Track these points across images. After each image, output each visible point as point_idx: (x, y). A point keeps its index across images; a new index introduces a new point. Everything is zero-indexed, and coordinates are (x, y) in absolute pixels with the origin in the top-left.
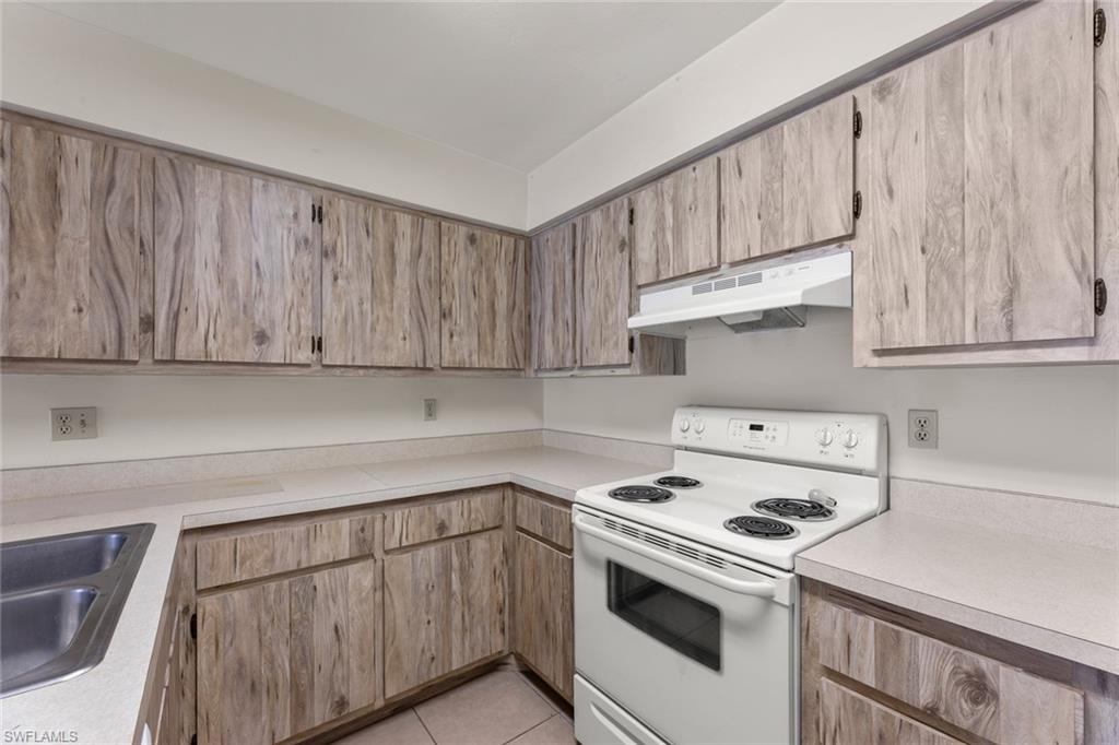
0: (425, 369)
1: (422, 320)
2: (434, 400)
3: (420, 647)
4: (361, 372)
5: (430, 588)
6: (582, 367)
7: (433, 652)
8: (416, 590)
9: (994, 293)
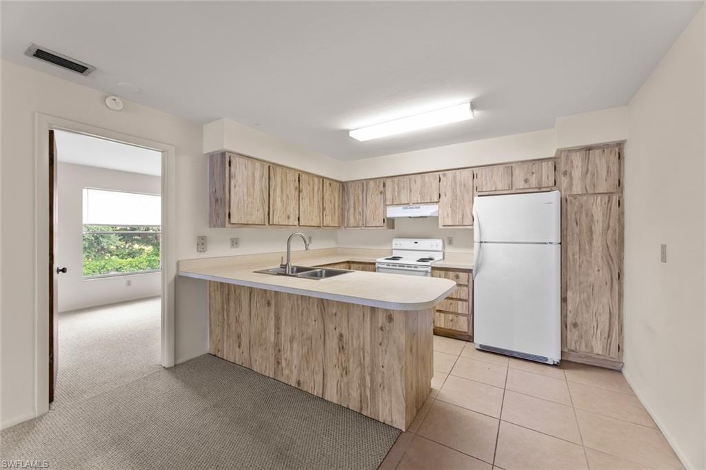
6: (366, 227)
9: (461, 217)
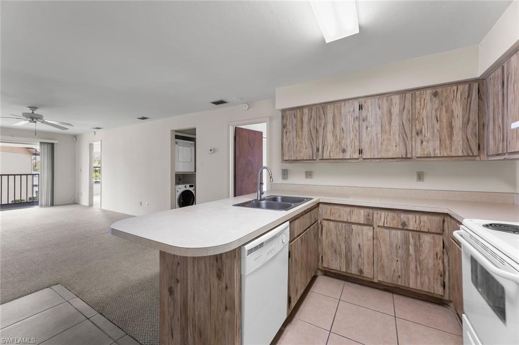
0: (406, 158)
1: (405, 137)
2: (423, 172)
3: (393, 269)
4: (377, 160)
5: (398, 247)
7: (400, 274)
8: (391, 245)
